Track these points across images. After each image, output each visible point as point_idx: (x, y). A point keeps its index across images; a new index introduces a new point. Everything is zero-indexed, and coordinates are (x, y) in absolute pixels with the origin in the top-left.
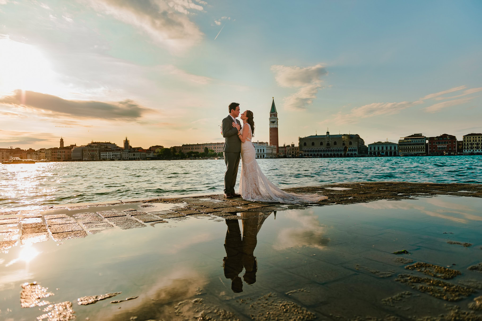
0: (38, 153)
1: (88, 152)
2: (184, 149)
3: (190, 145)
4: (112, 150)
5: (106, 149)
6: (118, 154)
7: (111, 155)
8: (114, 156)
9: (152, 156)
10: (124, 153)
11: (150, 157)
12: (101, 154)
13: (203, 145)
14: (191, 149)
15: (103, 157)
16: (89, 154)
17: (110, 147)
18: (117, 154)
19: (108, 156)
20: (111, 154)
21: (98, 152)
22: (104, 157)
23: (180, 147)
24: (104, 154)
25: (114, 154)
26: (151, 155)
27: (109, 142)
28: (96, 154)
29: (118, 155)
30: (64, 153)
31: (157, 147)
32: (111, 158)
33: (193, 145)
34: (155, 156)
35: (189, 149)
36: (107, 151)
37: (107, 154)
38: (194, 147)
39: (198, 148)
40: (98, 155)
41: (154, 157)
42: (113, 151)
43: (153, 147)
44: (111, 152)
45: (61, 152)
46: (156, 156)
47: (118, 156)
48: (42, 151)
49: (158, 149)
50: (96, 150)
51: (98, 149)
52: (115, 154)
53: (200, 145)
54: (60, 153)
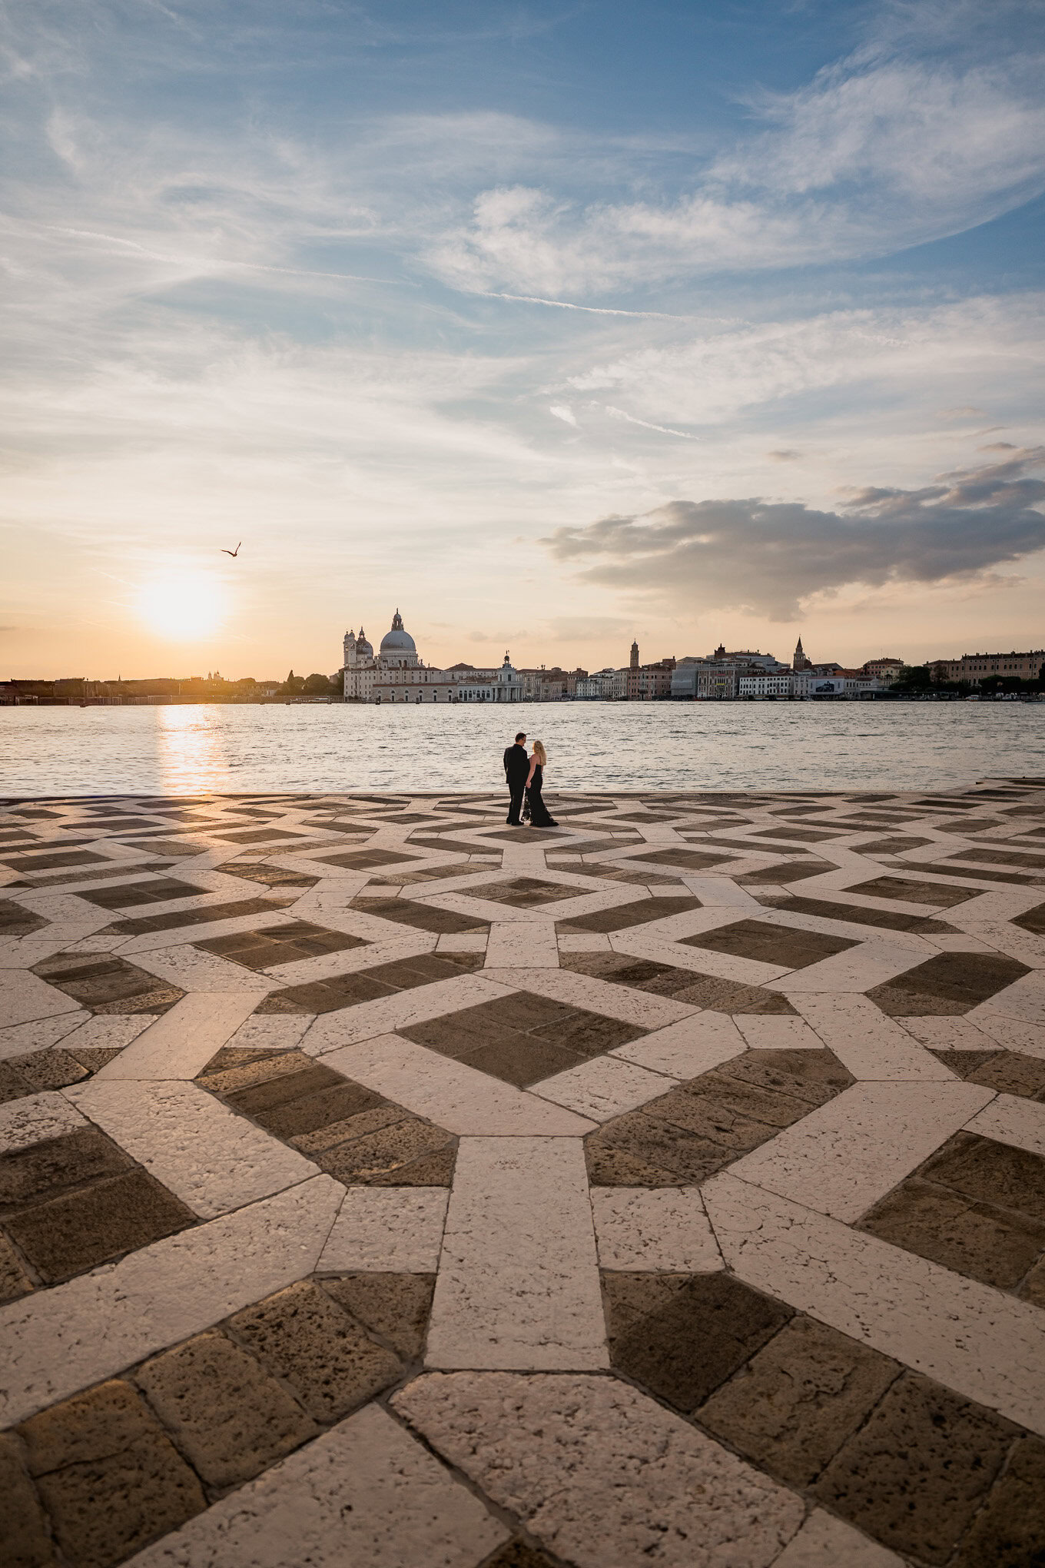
0: (600, 680)
1: (710, 678)
2: (967, 668)
3: (986, 657)
4: (768, 671)
5: (751, 670)
6: (784, 682)
7: (766, 686)
8: (773, 688)
9: (875, 689)
10: (799, 679)
11: (872, 693)
12: (742, 683)
13: (1030, 655)
14: (989, 667)
15: (746, 689)
16: (713, 682)
17: (761, 665)
18: (780, 682)
19: (757, 686)
20: (767, 682)
21: (733, 677)
22: (749, 689)
23: (954, 662)
24: (749, 683)
25: (773, 682)
26: (873, 685)
27: (755, 651)
28: (729, 681)
29: (782, 684)
30: (653, 680)
31: (887, 662)
32: (766, 693)
33: (999, 656)
34: (883, 687)
35: (985, 667)
36: (755, 674)
37: (755, 683)
38: (1001, 662)
39: (1013, 667)
40: (734, 685)
41: (881, 690)
42: (770, 674)
43: (873, 663)
44: (766, 678)
45: (647, 677)
46: (886, 690)
47: (784, 688)
48: (607, 675)
49: (890, 669)
50: (729, 673)
51: (734, 668)
52: (777, 682)
53: (1021, 656)
54: (645, 680)
